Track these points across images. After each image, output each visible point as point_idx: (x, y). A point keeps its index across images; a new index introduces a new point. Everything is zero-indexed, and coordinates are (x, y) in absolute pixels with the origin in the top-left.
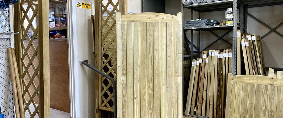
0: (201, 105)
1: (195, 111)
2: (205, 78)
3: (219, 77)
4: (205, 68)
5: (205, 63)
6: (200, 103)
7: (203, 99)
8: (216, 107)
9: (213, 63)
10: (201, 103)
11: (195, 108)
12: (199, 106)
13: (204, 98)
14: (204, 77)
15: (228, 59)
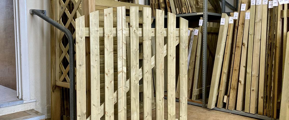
2: (244, 46)
3: (270, 42)
4: (243, 28)
6: (234, 88)
7: (239, 81)
8: (262, 95)
9: (259, 17)
10: (236, 88)
12: (232, 94)
13: (242, 79)
14: (242, 43)
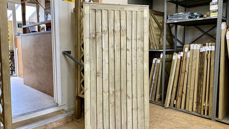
0: (180, 99)
1: (175, 103)
2: (186, 72)
3: (200, 71)
4: (186, 61)
5: (186, 57)
6: (180, 96)
8: (196, 101)
9: (195, 57)
11: (175, 101)
13: (184, 91)
14: (185, 70)
15: (211, 53)
